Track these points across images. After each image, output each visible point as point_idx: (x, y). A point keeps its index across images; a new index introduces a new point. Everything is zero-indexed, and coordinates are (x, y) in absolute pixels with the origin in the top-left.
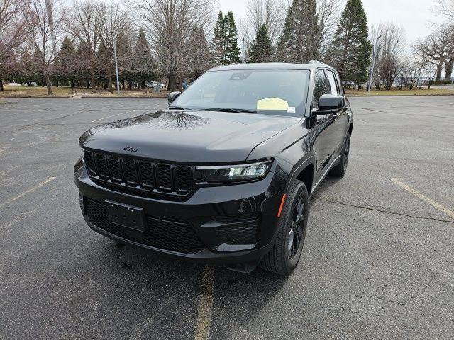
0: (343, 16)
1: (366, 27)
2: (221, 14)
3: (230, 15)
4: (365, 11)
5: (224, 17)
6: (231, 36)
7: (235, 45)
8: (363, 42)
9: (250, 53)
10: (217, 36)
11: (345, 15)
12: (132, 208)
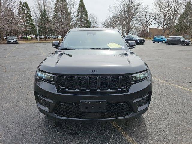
0: (78, 10)
1: (87, 15)
2: (21, 3)
3: (26, 3)
4: (86, 9)
5: (22, 4)
6: (28, 13)
7: (31, 18)
8: (87, 21)
9: (39, 22)
10: (20, 13)
11: (79, 9)
12: (100, 101)
